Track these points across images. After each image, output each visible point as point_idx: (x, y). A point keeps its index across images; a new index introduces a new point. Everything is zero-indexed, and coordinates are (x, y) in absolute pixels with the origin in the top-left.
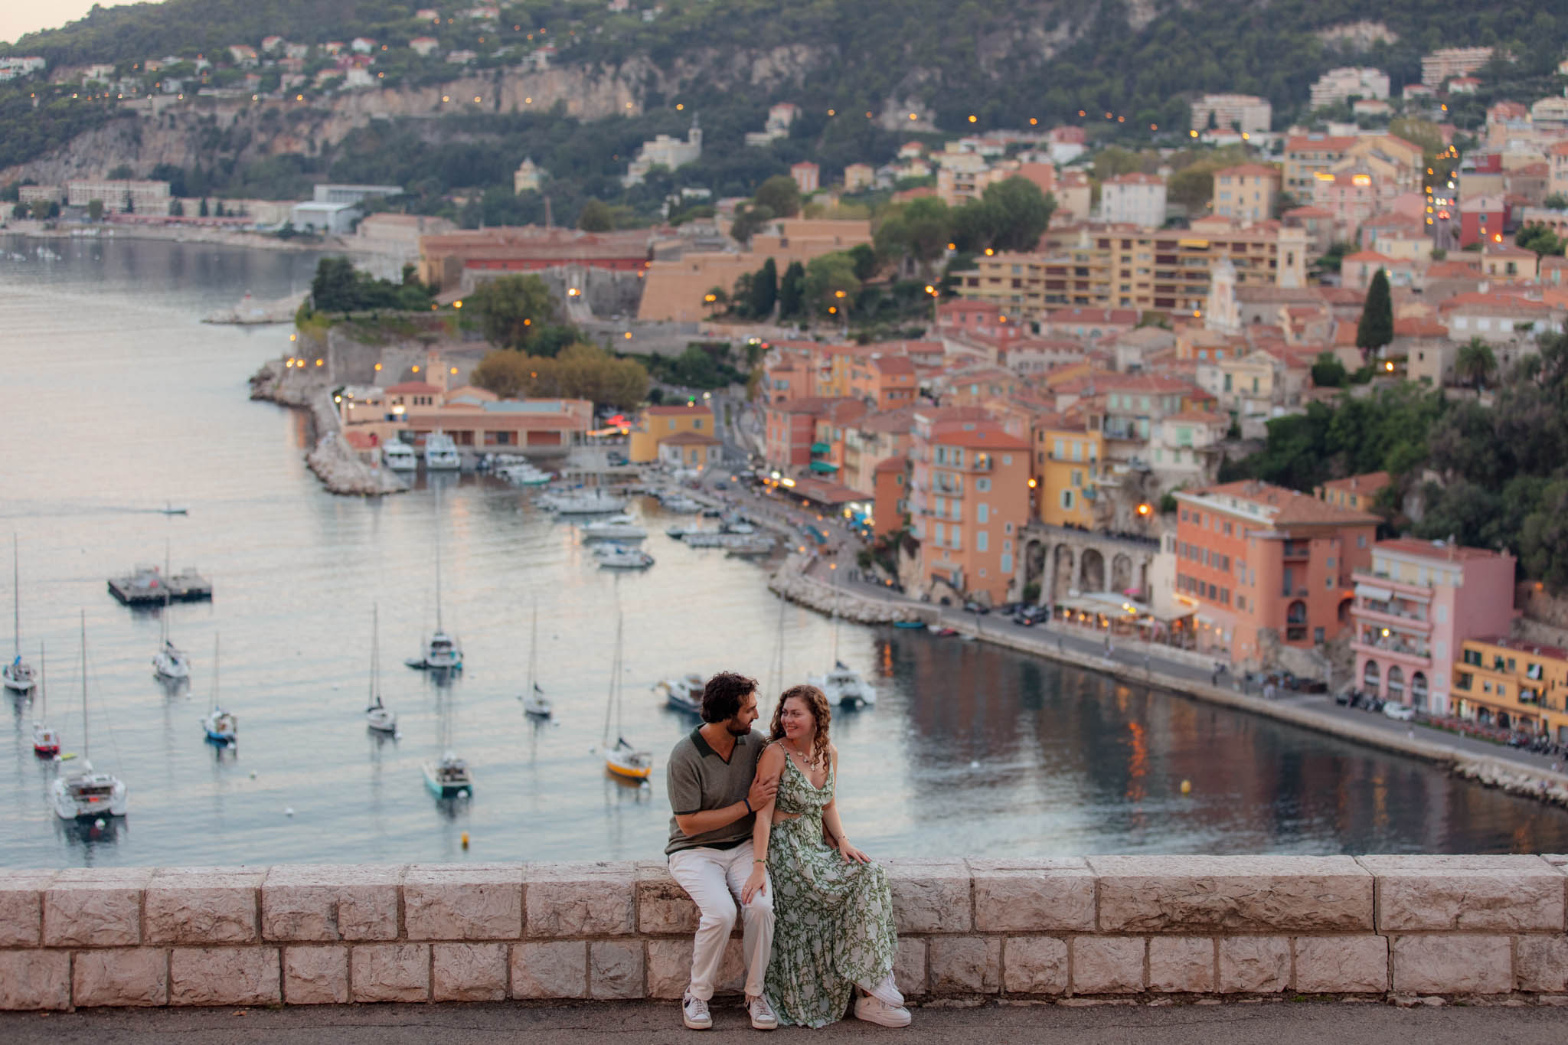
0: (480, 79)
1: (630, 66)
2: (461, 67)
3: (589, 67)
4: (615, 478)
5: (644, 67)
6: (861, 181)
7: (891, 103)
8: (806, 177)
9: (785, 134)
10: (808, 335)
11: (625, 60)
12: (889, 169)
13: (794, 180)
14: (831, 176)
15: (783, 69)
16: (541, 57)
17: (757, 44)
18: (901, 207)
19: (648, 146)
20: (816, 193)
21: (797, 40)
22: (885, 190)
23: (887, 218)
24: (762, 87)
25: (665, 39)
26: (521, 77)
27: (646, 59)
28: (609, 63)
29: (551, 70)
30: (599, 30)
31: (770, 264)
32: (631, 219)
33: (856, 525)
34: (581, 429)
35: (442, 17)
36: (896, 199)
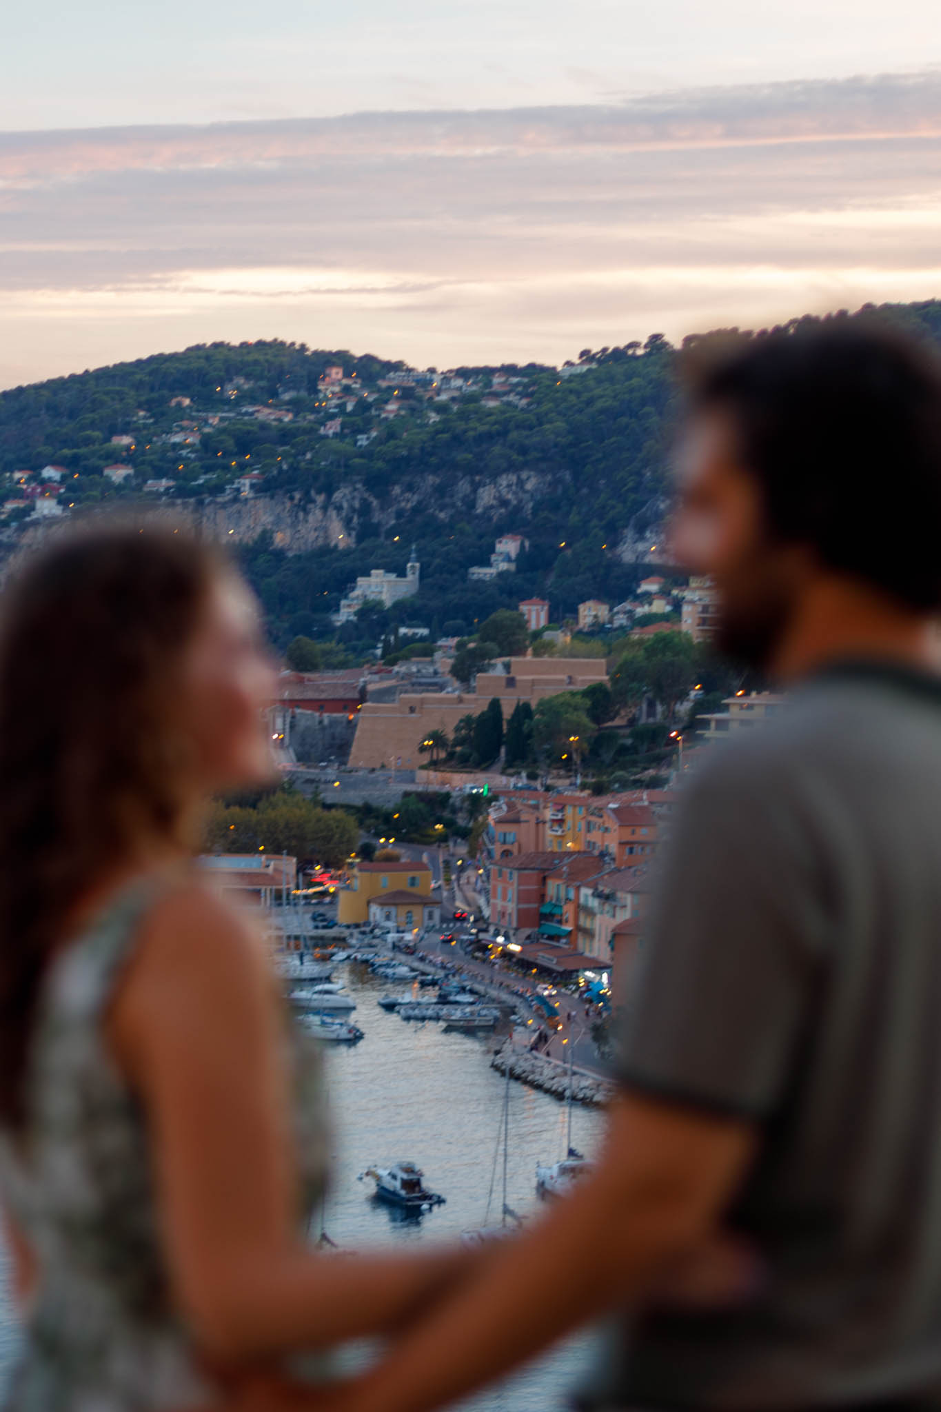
0: (179, 509)
1: (342, 495)
2: (158, 495)
3: (297, 496)
4: (320, 942)
5: (356, 494)
6: (596, 616)
7: (629, 533)
8: (535, 614)
9: (512, 567)
10: (538, 784)
11: (338, 488)
12: (627, 605)
13: (522, 615)
14: (562, 612)
15: (510, 496)
16: (245, 484)
17: (481, 471)
18: (640, 642)
19: (361, 581)
20: (546, 629)
21: (525, 465)
22: (621, 627)
23: (626, 655)
24: (486, 517)
25: (380, 464)
26: (224, 506)
27: (359, 486)
28: (319, 492)
29: (255, 498)
30: (309, 456)
31: (495, 705)
32: (341, 657)
33: (591, 996)
34: (284, 887)
35: (138, 443)
36: (635, 636)
